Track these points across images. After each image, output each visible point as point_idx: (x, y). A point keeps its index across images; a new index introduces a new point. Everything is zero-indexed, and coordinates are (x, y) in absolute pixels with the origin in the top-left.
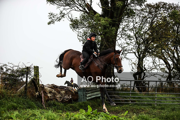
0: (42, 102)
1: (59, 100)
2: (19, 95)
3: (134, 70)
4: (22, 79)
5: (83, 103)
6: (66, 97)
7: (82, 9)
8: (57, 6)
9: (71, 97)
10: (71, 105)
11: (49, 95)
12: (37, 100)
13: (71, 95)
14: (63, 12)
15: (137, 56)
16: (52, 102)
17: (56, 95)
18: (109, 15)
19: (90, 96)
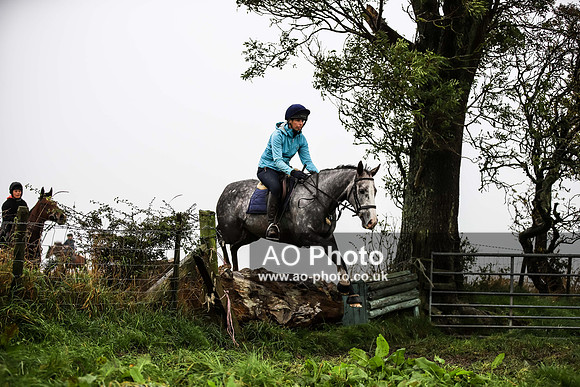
0: (226, 326)
1: (280, 319)
2: (151, 305)
3: (521, 222)
4: (161, 253)
5: (360, 328)
6: (305, 309)
7: (351, 26)
8: (272, 17)
9: (318, 310)
10: (320, 334)
11: (249, 304)
12: (209, 321)
13: (318, 304)
14: (290, 37)
15: (531, 177)
16: (259, 326)
17: (272, 303)
18: (441, 44)
19: (379, 306)
